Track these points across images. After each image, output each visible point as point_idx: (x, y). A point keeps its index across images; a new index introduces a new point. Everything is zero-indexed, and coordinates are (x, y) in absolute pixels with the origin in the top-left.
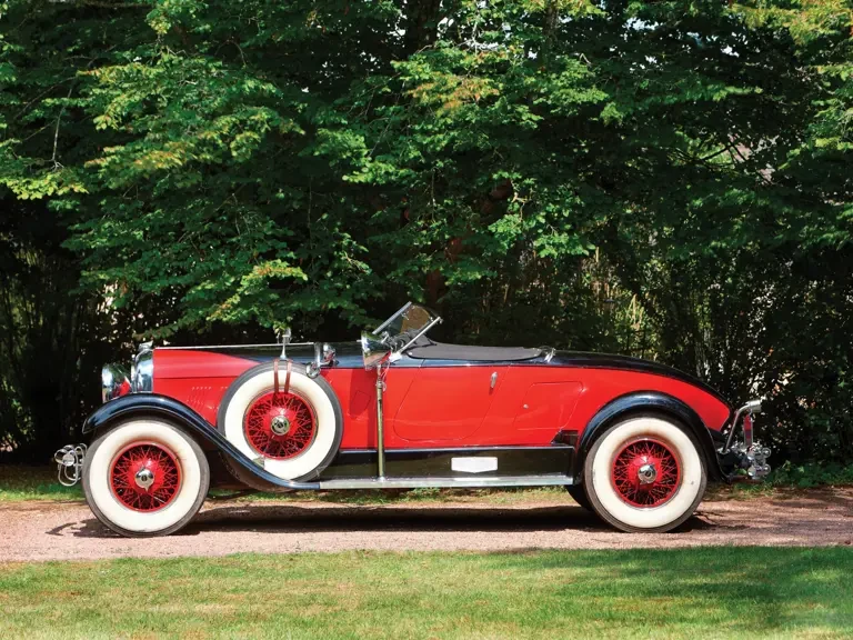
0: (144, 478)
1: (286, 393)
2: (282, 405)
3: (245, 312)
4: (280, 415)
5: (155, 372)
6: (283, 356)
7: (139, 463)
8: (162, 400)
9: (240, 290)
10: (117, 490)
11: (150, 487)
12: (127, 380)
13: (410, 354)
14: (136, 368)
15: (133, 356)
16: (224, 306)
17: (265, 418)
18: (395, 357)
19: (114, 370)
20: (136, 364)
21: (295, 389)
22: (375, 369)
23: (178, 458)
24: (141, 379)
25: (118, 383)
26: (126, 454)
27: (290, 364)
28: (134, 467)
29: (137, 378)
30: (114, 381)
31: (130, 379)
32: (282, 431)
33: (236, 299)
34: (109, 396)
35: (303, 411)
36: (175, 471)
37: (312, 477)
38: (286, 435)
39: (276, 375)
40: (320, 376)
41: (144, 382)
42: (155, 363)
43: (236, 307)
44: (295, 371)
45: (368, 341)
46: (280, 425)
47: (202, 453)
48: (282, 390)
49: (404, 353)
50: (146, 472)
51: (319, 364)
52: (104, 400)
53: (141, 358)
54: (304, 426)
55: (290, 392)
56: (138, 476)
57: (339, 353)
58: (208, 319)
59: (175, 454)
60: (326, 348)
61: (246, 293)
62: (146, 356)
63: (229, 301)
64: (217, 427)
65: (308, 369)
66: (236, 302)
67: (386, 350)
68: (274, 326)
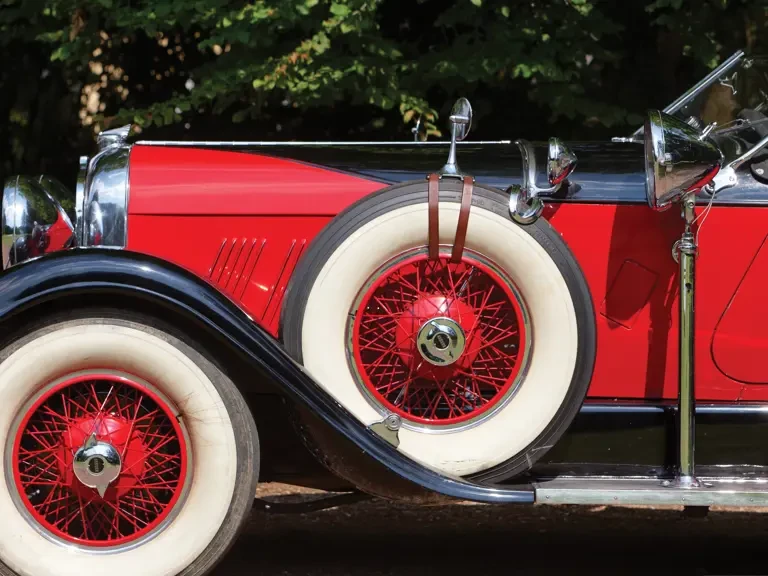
0: (97, 464)
1: (456, 258)
2: (444, 289)
3: (337, 75)
4: (439, 314)
5: (132, 199)
6: (451, 167)
7: (87, 424)
8: (146, 269)
9: (329, 24)
10: (29, 490)
11: (112, 486)
12: (65, 217)
13: (760, 172)
14: (87, 188)
15: (83, 159)
16: (294, 57)
17: (402, 321)
18: (726, 177)
19: (33, 191)
20: (89, 177)
21: (480, 250)
22: (678, 205)
23: (182, 414)
24: (99, 215)
25: (43, 223)
26: (54, 400)
27: (469, 189)
28: (70, 434)
29: (89, 212)
30: (32, 216)
31: (72, 213)
32: (447, 356)
33: (320, 44)
34: (19, 254)
35: (496, 308)
36: (175, 447)
37: (515, 471)
38: (454, 366)
39: (433, 215)
40: (542, 220)
41: (106, 221)
42: (132, 180)
43: (319, 61)
44: (480, 205)
45: (668, 136)
46: (441, 340)
47: (242, 404)
48: (446, 253)
49: (745, 169)
50: (102, 450)
51: (534, 190)
52: (6, 263)
53: (100, 164)
54: (499, 345)
55: (465, 257)
56: (82, 458)
57: (585, 164)
58: (257, 84)
59: (176, 403)
60: (554, 151)
61: (345, 29)
62: (112, 161)
63: (307, 46)
64: (280, 340)
65: (513, 203)
66: (320, 49)
67: (707, 160)
68: (403, 107)
